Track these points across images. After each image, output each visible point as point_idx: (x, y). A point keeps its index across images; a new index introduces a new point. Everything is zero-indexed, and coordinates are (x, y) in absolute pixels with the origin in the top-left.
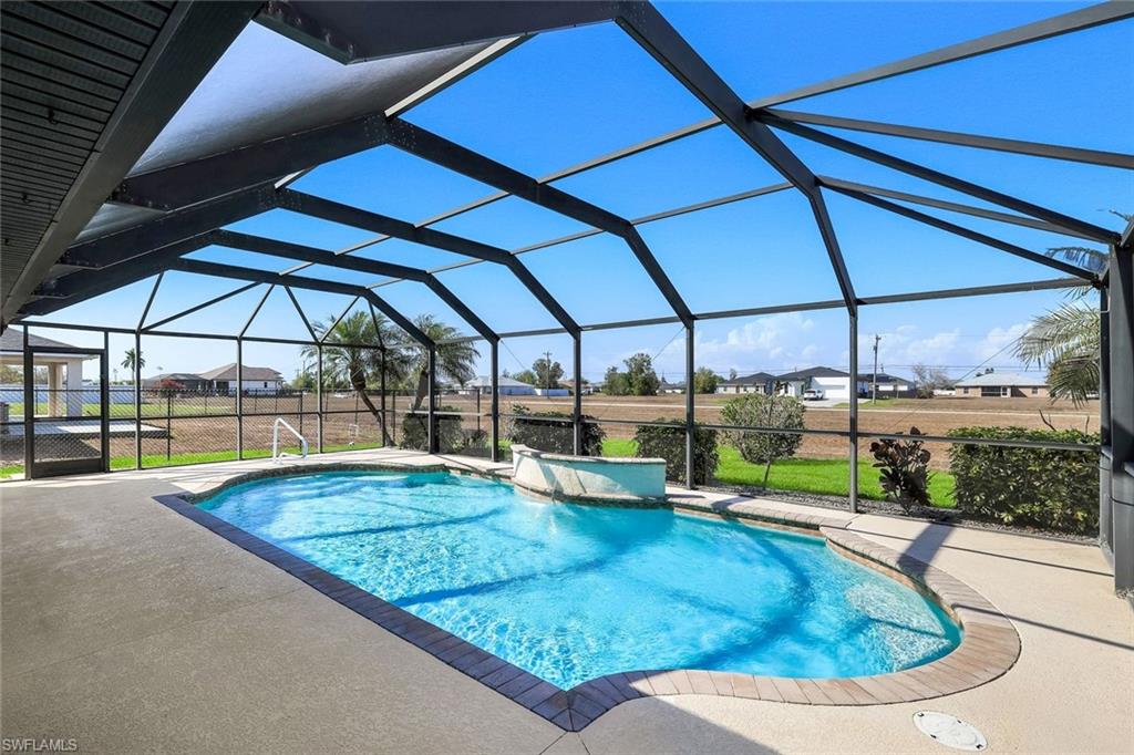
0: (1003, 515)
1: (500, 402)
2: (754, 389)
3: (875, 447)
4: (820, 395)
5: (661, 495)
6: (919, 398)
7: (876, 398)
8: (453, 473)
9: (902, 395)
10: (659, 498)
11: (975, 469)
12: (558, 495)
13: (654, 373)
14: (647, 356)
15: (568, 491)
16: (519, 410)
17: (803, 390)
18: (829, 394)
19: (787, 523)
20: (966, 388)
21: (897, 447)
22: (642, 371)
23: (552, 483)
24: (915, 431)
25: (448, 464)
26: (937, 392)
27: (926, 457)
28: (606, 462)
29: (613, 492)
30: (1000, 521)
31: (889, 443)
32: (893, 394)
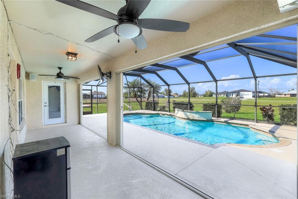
0: (292, 123)
1: (170, 99)
2: (223, 95)
3: (261, 109)
4: (242, 97)
5: (211, 119)
6: (271, 97)
7: (258, 98)
8: (160, 115)
9: (266, 96)
10: (211, 120)
11: (285, 113)
12: (188, 119)
13: (196, 92)
14: (194, 87)
15: (191, 118)
16: (174, 101)
17: (237, 95)
18: (244, 96)
19: (241, 124)
20: (285, 95)
21: (266, 109)
22: (193, 91)
23: (187, 116)
24: (270, 105)
25: (159, 113)
26: (276, 96)
27: (273, 111)
28: (199, 112)
29: (200, 118)
30: (291, 125)
31: (264, 108)
32: (264, 96)
